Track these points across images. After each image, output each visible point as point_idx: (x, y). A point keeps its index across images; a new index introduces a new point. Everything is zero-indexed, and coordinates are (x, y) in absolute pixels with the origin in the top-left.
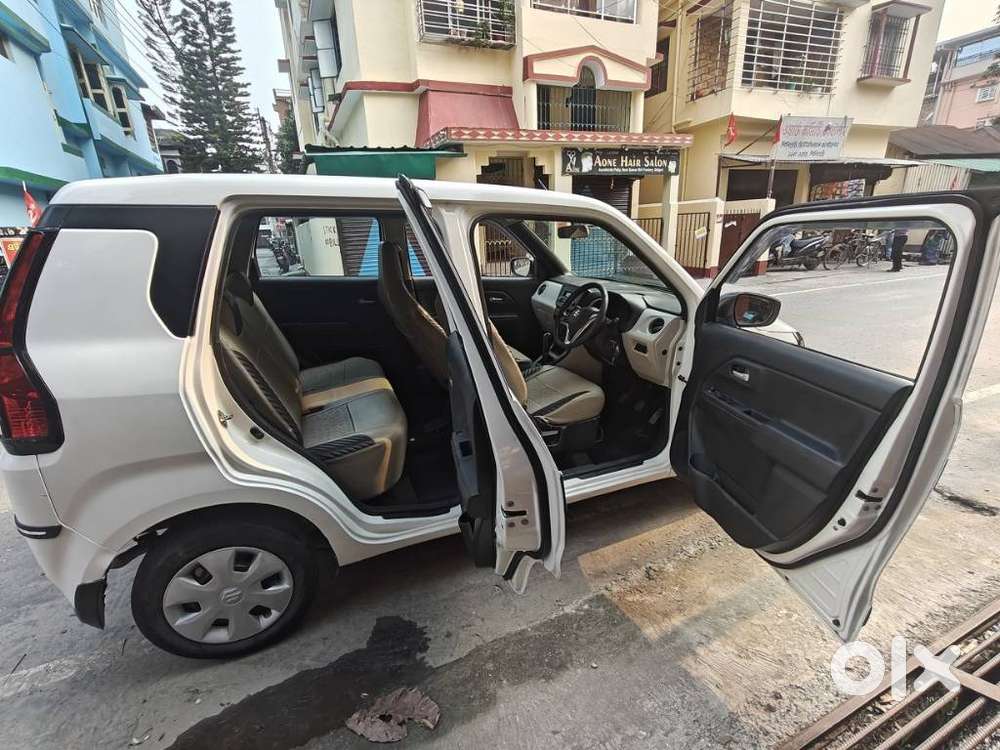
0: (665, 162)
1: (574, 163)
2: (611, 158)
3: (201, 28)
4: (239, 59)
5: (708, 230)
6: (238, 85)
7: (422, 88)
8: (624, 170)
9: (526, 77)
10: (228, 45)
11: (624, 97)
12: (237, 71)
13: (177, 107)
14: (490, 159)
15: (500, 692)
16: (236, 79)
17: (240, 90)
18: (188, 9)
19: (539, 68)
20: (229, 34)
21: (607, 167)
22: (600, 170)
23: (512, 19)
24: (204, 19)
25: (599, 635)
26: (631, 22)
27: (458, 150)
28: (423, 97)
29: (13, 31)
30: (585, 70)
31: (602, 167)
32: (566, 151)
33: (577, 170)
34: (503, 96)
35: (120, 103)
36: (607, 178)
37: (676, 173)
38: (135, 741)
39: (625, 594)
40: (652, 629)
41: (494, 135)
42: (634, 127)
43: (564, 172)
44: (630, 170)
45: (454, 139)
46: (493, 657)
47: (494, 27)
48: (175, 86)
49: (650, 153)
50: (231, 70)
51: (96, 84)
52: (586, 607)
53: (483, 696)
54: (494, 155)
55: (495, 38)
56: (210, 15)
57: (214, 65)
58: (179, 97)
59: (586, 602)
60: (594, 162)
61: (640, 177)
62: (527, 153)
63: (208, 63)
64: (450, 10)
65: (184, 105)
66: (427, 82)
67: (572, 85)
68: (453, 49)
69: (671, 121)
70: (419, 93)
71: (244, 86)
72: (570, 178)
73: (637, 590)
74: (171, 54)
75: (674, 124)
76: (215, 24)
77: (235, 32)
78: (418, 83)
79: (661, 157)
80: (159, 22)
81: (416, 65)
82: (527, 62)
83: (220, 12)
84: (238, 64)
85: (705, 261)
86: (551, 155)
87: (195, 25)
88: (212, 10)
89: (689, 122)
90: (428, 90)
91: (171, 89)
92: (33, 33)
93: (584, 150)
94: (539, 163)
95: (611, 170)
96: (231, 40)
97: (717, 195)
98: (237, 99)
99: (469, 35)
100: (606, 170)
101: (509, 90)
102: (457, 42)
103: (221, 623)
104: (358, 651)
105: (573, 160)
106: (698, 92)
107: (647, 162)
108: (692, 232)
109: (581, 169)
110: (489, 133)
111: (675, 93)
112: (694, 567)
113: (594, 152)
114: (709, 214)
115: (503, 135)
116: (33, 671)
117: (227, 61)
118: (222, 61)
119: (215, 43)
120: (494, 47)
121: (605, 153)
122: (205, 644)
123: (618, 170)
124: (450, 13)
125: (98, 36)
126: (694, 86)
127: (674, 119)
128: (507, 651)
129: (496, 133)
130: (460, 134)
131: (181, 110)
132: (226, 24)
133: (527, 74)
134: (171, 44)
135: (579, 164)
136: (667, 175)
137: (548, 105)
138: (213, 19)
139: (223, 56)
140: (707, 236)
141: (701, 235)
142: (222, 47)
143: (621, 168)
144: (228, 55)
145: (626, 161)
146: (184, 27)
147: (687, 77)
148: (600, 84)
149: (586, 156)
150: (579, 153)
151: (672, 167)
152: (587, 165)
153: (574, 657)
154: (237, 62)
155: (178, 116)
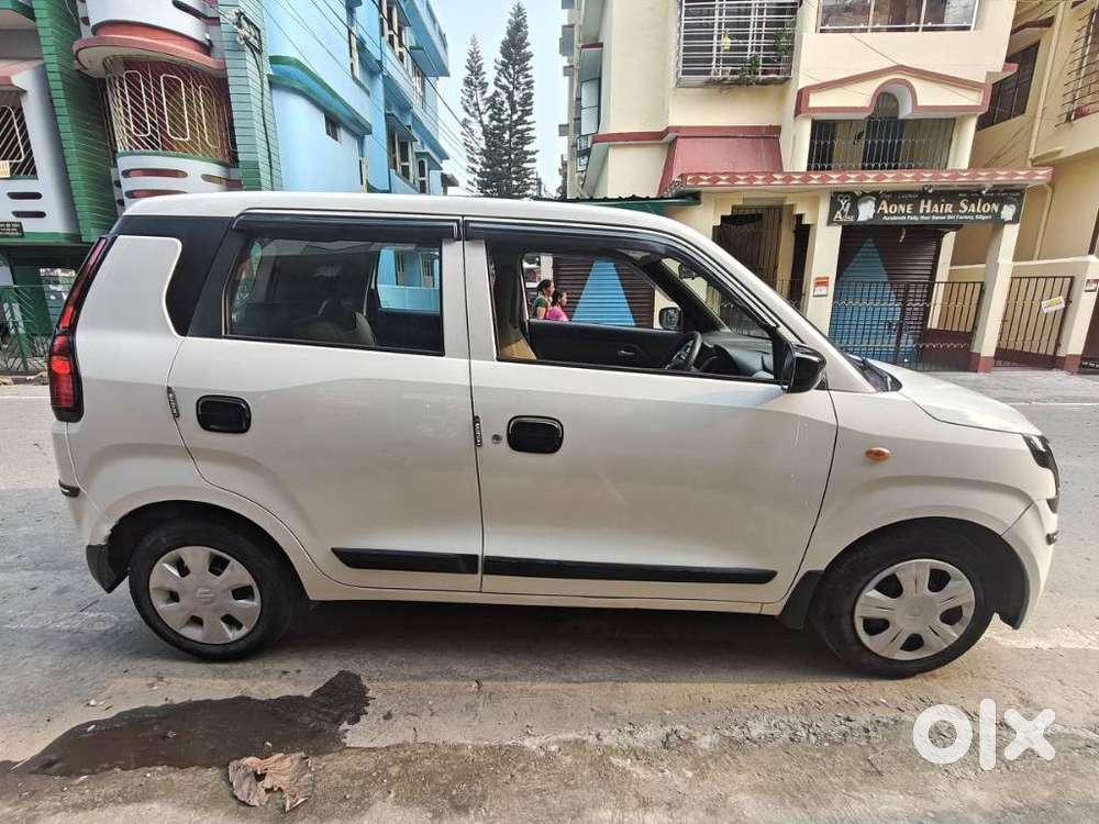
0: (995, 207)
1: (847, 210)
2: (906, 202)
3: (506, 105)
4: (531, 129)
5: (1068, 301)
6: (527, 153)
7: (671, 136)
8: (923, 217)
9: (798, 112)
10: (525, 118)
11: (942, 126)
12: (529, 140)
13: (476, 176)
14: (734, 207)
15: (377, 806)
16: (526, 148)
17: (529, 157)
18: (499, 90)
19: (816, 101)
20: (528, 108)
21: (896, 214)
22: (885, 218)
23: (791, 49)
24: (510, 96)
25: (538, 791)
26: (966, 28)
27: (694, 198)
28: (672, 145)
29: (343, 119)
30: (885, 98)
31: (889, 215)
32: (836, 198)
33: (851, 219)
34: (769, 137)
35: (422, 174)
36: (895, 229)
37: (1015, 220)
38: (92, 703)
39: (614, 752)
40: (610, 813)
41: (739, 180)
42: (954, 162)
43: (830, 222)
44: (934, 217)
45: (689, 186)
46: (406, 762)
47: (765, 60)
48: (477, 157)
49: (973, 194)
50: (525, 139)
51: (405, 158)
52: (554, 748)
53: (358, 802)
54: (740, 203)
55: (764, 73)
56: (516, 93)
57: (511, 136)
58: (478, 167)
59: (558, 742)
60: (876, 208)
61: (956, 227)
62: (783, 199)
63: (507, 136)
64: (715, 49)
65: (481, 174)
66: (677, 129)
67: (863, 116)
68: (713, 91)
69: (1028, 152)
70: (666, 141)
71: (533, 153)
72: (839, 229)
73: (635, 753)
74: (478, 130)
75: (1031, 156)
76: (518, 100)
77: (534, 106)
78: (668, 130)
79: (986, 200)
80: (476, 105)
81: (668, 113)
82: (802, 96)
83: (524, 89)
84: (531, 133)
85: (1058, 345)
86: (815, 201)
87: (502, 103)
88: (517, 89)
89: (1059, 152)
90: (677, 137)
91: (474, 161)
92: (361, 121)
93: (864, 194)
94: (798, 211)
95: (904, 218)
96: (529, 113)
97: (1091, 252)
98: (525, 165)
99: (733, 72)
100: (895, 218)
101: (777, 130)
102: (720, 83)
103: (196, 621)
104: (300, 698)
105: (846, 205)
106: (1079, 109)
107: (965, 207)
108: (1036, 303)
109: (857, 217)
110: (733, 177)
111: (1039, 115)
112: (740, 757)
113: (878, 196)
114: (1072, 278)
115: (751, 179)
116: (92, 615)
117: (523, 131)
118: (518, 132)
119: (515, 117)
120: (765, 83)
121: (896, 196)
122: (181, 636)
123: (915, 218)
124: (715, 52)
125: (415, 118)
126: (1073, 102)
127: (1032, 149)
128: (426, 762)
129: (742, 178)
130: (696, 179)
131: (478, 178)
132: (527, 99)
133: (800, 107)
134: (481, 122)
135: (854, 211)
136: (998, 224)
137: (832, 143)
138: (517, 96)
139: (519, 127)
140: (1065, 310)
141: (1053, 309)
142: (521, 121)
143: (919, 215)
144: (524, 127)
145: (928, 206)
146: (493, 106)
147: (1064, 90)
148: (906, 112)
149: (866, 201)
150: (855, 199)
151: (1008, 212)
152: (866, 212)
153: (487, 805)
154: (530, 132)
155: (475, 183)
